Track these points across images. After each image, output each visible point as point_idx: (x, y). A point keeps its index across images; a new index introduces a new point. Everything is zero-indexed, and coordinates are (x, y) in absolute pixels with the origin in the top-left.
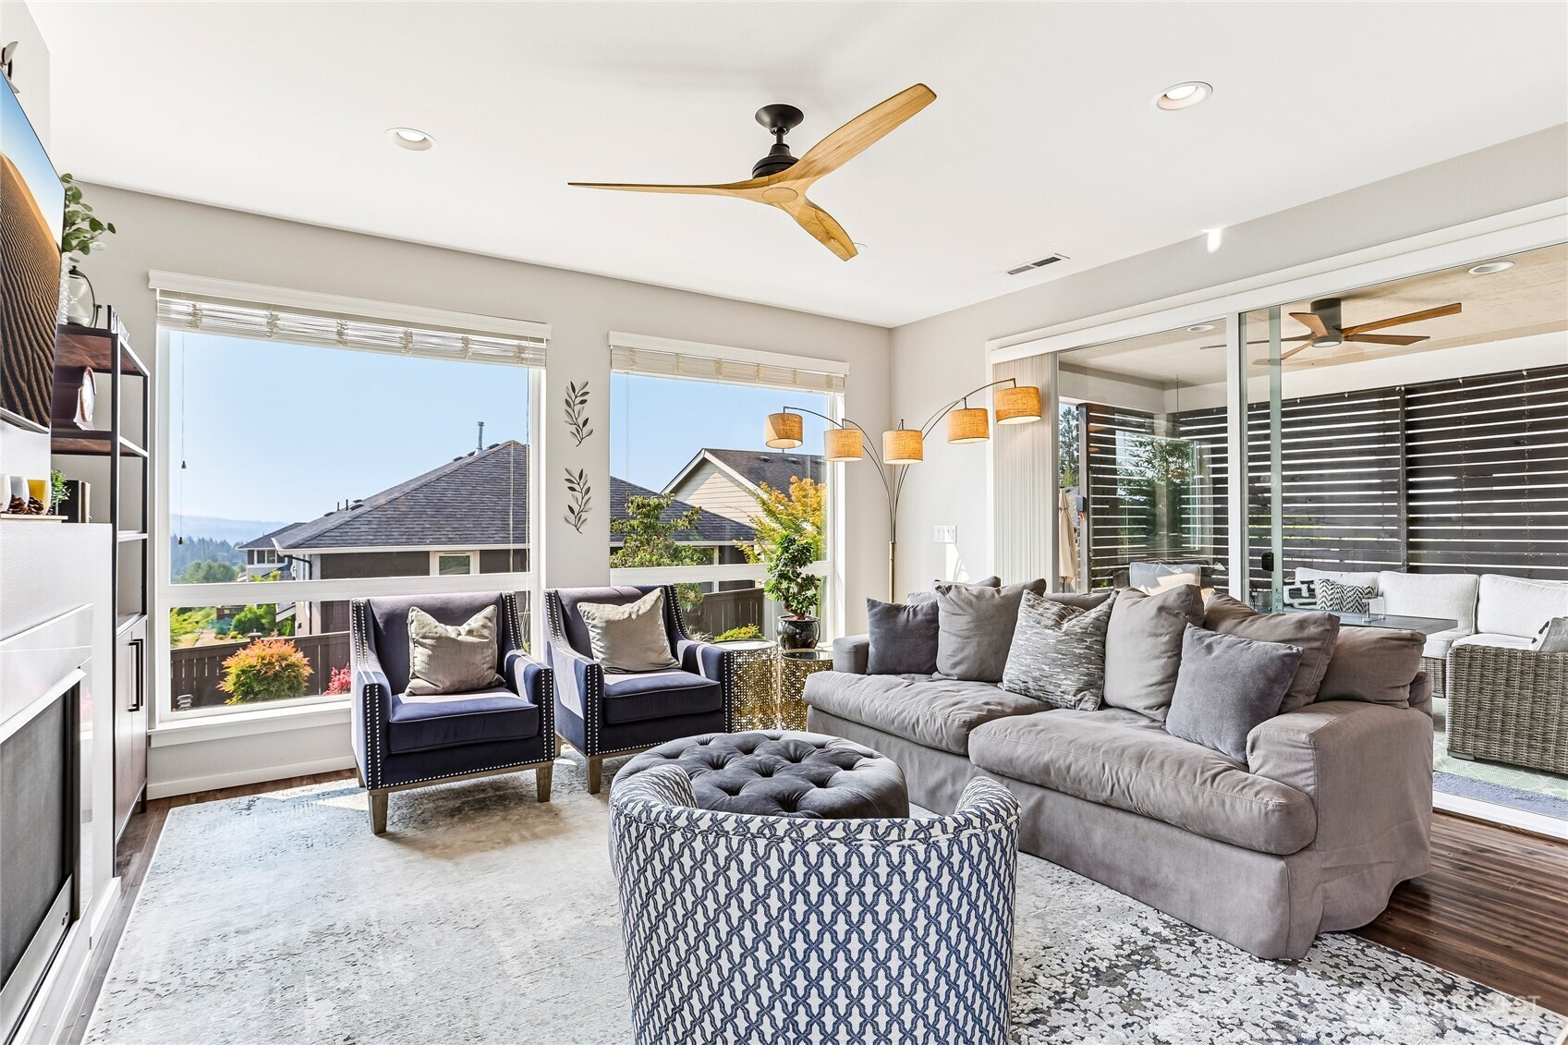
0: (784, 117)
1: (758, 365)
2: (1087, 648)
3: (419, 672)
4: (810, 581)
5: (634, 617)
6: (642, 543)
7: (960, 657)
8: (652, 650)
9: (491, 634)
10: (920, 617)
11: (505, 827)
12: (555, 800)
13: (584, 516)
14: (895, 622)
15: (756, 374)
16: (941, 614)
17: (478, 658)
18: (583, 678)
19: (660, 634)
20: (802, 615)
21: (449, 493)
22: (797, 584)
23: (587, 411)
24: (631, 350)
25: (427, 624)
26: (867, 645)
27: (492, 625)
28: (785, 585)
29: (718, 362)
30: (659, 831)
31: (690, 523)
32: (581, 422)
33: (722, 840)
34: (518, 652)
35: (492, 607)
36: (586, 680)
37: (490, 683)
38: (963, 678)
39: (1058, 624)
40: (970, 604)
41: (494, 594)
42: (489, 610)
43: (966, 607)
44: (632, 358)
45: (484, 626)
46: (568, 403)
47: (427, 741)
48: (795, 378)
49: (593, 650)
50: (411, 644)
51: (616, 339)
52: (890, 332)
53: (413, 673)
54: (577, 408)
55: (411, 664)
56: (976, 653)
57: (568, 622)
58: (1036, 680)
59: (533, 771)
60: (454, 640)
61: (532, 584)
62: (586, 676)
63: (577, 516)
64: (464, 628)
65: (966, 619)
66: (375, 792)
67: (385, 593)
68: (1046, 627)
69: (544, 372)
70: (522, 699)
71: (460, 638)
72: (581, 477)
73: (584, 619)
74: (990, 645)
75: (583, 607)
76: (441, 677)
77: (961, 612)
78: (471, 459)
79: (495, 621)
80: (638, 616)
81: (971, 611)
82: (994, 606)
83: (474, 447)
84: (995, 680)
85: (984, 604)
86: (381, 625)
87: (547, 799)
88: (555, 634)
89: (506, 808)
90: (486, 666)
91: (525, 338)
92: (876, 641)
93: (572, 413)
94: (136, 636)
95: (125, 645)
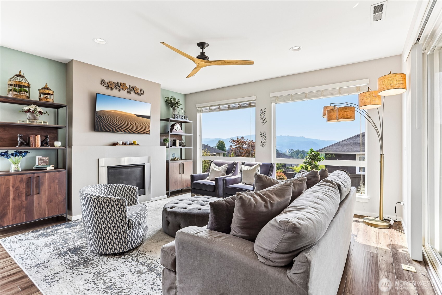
3: (209, 175)
13: (265, 144)
23: (266, 116)
24: (277, 97)
32: (264, 119)
42: (226, 165)
46: (260, 115)
51: (272, 95)
54: (263, 116)
62: (223, 181)
69: (255, 109)
72: (264, 133)
75: (242, 166)
76: (211, 177)
91: (250, 101)
93: (261, 117)
94: (183, 163)
95: (178, 164)
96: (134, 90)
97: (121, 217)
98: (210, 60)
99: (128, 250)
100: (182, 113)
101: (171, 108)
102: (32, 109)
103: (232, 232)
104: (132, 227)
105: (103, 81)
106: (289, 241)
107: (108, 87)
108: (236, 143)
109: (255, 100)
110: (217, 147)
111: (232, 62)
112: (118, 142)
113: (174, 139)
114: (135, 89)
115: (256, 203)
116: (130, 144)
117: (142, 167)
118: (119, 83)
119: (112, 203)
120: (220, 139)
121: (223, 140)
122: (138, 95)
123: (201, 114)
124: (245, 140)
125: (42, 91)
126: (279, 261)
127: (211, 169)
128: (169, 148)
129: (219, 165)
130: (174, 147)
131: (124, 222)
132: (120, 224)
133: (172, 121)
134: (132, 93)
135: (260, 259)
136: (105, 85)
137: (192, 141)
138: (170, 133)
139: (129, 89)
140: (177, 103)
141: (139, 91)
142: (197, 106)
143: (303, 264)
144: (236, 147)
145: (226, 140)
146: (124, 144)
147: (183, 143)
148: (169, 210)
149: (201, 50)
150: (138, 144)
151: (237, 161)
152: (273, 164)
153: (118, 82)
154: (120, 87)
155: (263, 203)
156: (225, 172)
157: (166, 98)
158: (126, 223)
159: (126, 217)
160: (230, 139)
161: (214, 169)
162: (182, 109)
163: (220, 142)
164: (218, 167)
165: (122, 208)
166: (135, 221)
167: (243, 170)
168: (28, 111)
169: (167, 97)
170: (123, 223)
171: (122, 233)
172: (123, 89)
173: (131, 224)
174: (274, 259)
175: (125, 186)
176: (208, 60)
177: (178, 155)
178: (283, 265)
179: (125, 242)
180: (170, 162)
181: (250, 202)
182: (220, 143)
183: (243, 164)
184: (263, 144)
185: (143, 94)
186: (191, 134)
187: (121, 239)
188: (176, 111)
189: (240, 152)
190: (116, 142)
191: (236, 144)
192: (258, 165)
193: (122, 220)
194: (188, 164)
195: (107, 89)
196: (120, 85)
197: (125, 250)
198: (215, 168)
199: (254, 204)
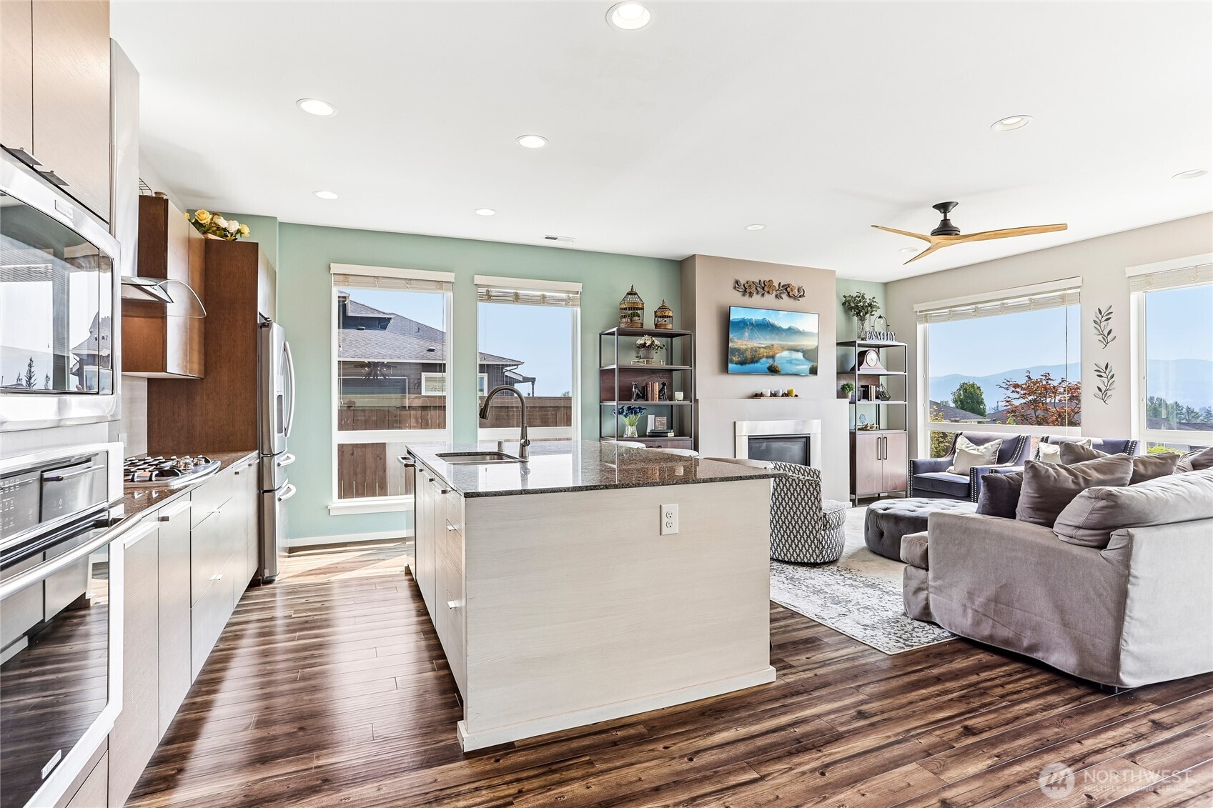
0: (944, 207)
13: (1109, 393)
23: (1111, 325)
24: (1147, 276)
32: (1106, 333)
42: (997, 441)
46: (1096, 322)
51: (1130, 271)
54: (1102, 325)
69: (1078, 307)
72: (1106, 368)
91: (1065, 289)
93: (1099, 328)
94: (884, 436)
95: (875, 437)
96: (786, 290)
97: (814, 508)
98: (961, 233)
99: (822, 561)
100: (879, 326)
101: (855, 318)
102: (648, 343)
103: (1018, 517)
104: (828, 526)
105: (737, 282)
106: (1102, 512)
107: (745, 291)
108: (1022, 392)
109: (1079, 287)
110: (955, 401)
111: (1012, 233)
112: (764, 391)
113: (864, 383)
114: (789, 289)
115: (1058, 476)
116: (782, 396)
117: (804, 440)
118: (762, 281)
119: (801, 485)
120: (962, 377)
121: (976, 383)
122: (795, 299)
123: (927, 325)
124: (1055, 383)
125: (658, 314)
126: (1090, 538)
127: (957, 451)
128: (855, 403)
129: (978, 442)
130: (864, 402)
131: (817, 516)
132: (812, 518)
133: (860, 345)
134: (784, 296)
135: (1061, 537)
136: (740, 290)
137: (905, 388)
138: (858, 372)
139: (778, 290)
140: (870, 305)
141: (796, 290)
142: (917, 307)
143: (1122, 537)
144: (1024, 401)
145: (986, 379)
146: (774, 395)
147: (883, 392)
148: (882, 512)
149: (941, 216)
150: (796, 396)
151: (1026, 435)
152: (1133, 442)
153: (760, 281)
154: (763, 288)
155: (1071, 478)
156: (993, 457)
157: (844, 296)
158: (821, 518)
159: (821, 509)
160: (1005, 381)
161: (967, 450)
162: (880, 317)
163: (964, 387)
164: (975, 447)
165: (815, 493)
166: (833, 519)
167: (1044, 454)
168: (644, 345)
169: (847, 295)
170: (815, 517)
171: (814, 532)
172: (768, 292)
173: (828, 522)
174: (1082, 536)
175: (800, 468)
176: (957, 234)
177: (870, 419)
178: (1095, 544)
179: (818, 548)
180: (858, 432)
181: (1047, 474)
182: (965, 391)
183: (1045, 440)
184: (1103, 393)
185: (803, 296)
186: (903, 373)
187: (813, 542)
188: (867, 323)
189: (1037, 417)
190: (759, 392)
191: (1025, 394)
192: (1085, 441)
193: (815, 513)
194: (897, 440)
195: (744, 295)
196: (763, 285)
197: (818, 561)
198: (967, 447)
199: (1055, 477)
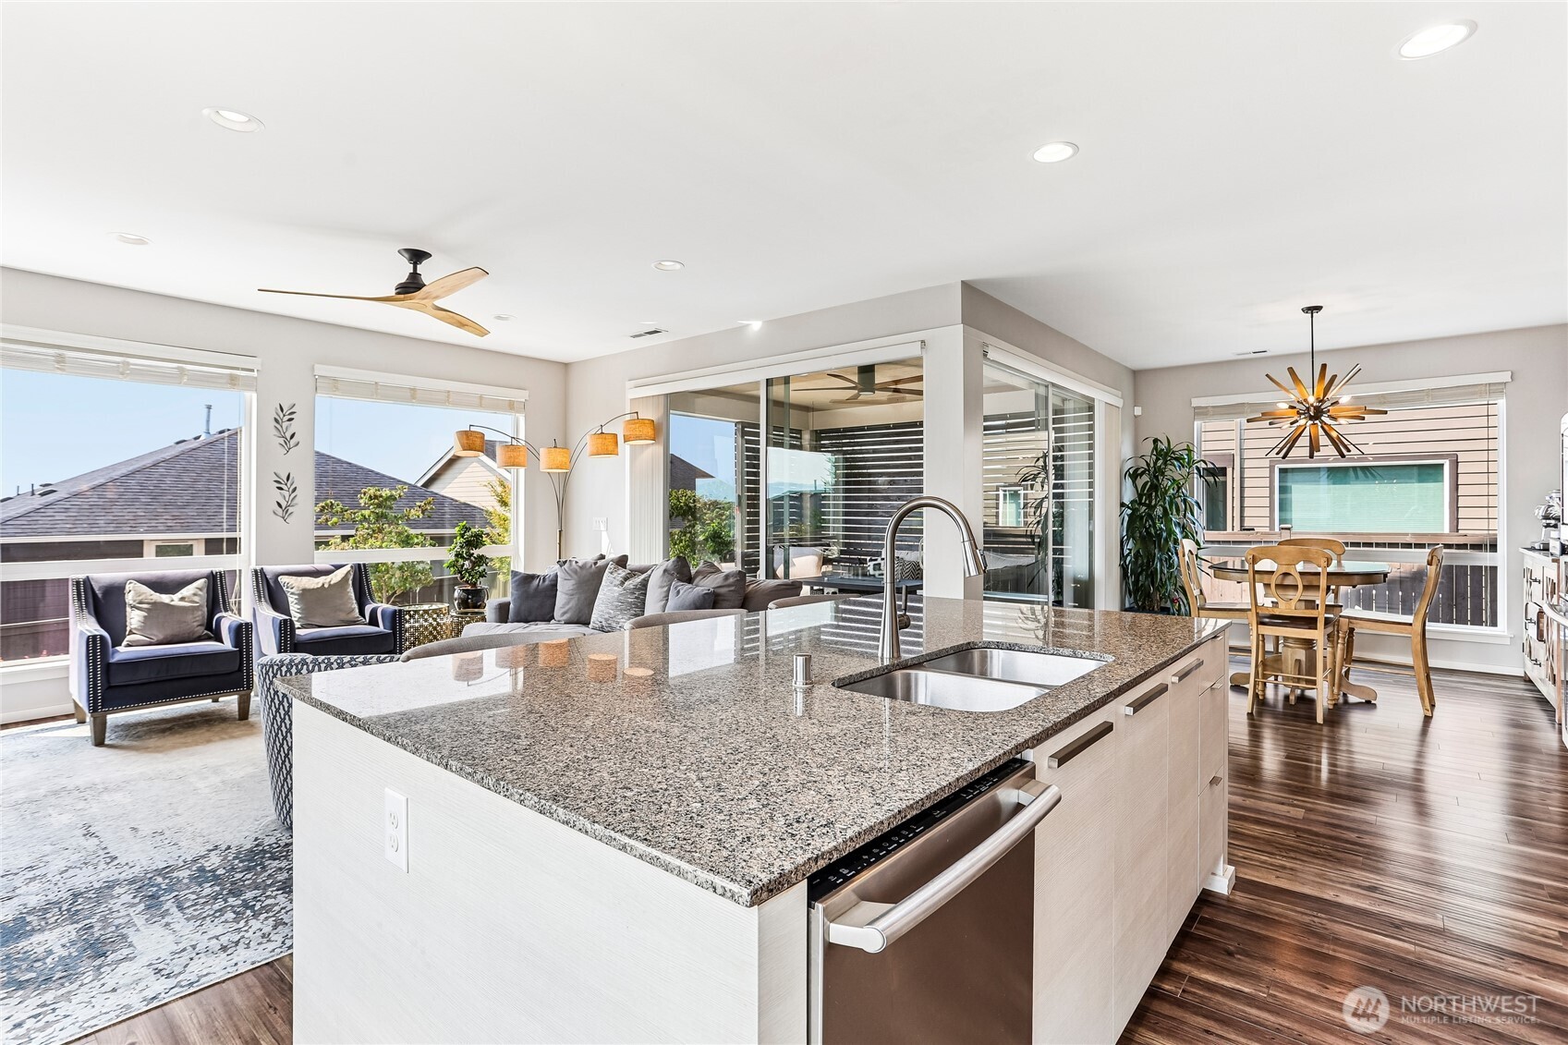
0: (417, 256)
1: (449, 392)
2: (636, 598)
3: (135, 629)
4: (481, 559)
5: (326, 586)
6: (374, 531)
7: (567, 608)
8: (340, 610)
9: (201, 599)
10: (547, 583)
11: (207, 734)
12: (251, 719)
13: (291, 509)
14: (529, 586)
15: (447, 399)
16: (559, 579)
17: (189, 618)
18: (278, 629)
19: (351, 599)
20: (474, 584)
21: (168, 480)
22: (471, 561)
23: (294, 427)
24: (335, 380)
25: (143, 593)
26: (509, 603)
27: (203, 594)
28: (461, 561)
29: (413, 390)
30: (276, 667)
31: (423, 512)
32: (288, 436)
33: (305, 667)
34: (224, 614)
35: (203, 580)
36: (280, 630)
37: (200, 636)
38: (567, 622)
39: (622, 583)
40: (576, 572)
41: (206, 570)
42: (201, 582)
43: (573, 574)
44: (335, 385)
45: (195, 595)
46: (276, 420)
47: (143, 676)
48: (481, 403)
49: (292, 612)
50: (128, 609)
51: (321, 370)
52: (566, 366)
53: (130, 631)
54: (285, 425)
55: (128, 624)
56: (577, 605)
57: (271, 591)
58: (606, 620)
59: (235, 697)
60: (168, 605)
61: (242, 564)
62: (280, 627)
63: (284, 510)
64: (179, 595)
65: (573, 582)
66: (96, 714)
67: (103, 572)
68: (615, 586)
69: (254, 395)
70: (227, 645)
71: (172, 603)
72: (288, 479)
73: (285, 589)
74: (586, 599)
75: (282, 579)
76: (155, 632)
77: (569, 578)
78: (196, 444)
79: (205, 590)
80: (330, 585)
81: (575, 577)
82: (591, 573)
83: (201, 431)
84: (587, 623)
85: (584, 572)
86: (100, 596)
87: (247, 718)
88: (260, 601)
89: (210, 725)
90: (196, 624)
91: (238, 369)
92: (514, 600)
93: (280, 429)
109: (255, 371)
